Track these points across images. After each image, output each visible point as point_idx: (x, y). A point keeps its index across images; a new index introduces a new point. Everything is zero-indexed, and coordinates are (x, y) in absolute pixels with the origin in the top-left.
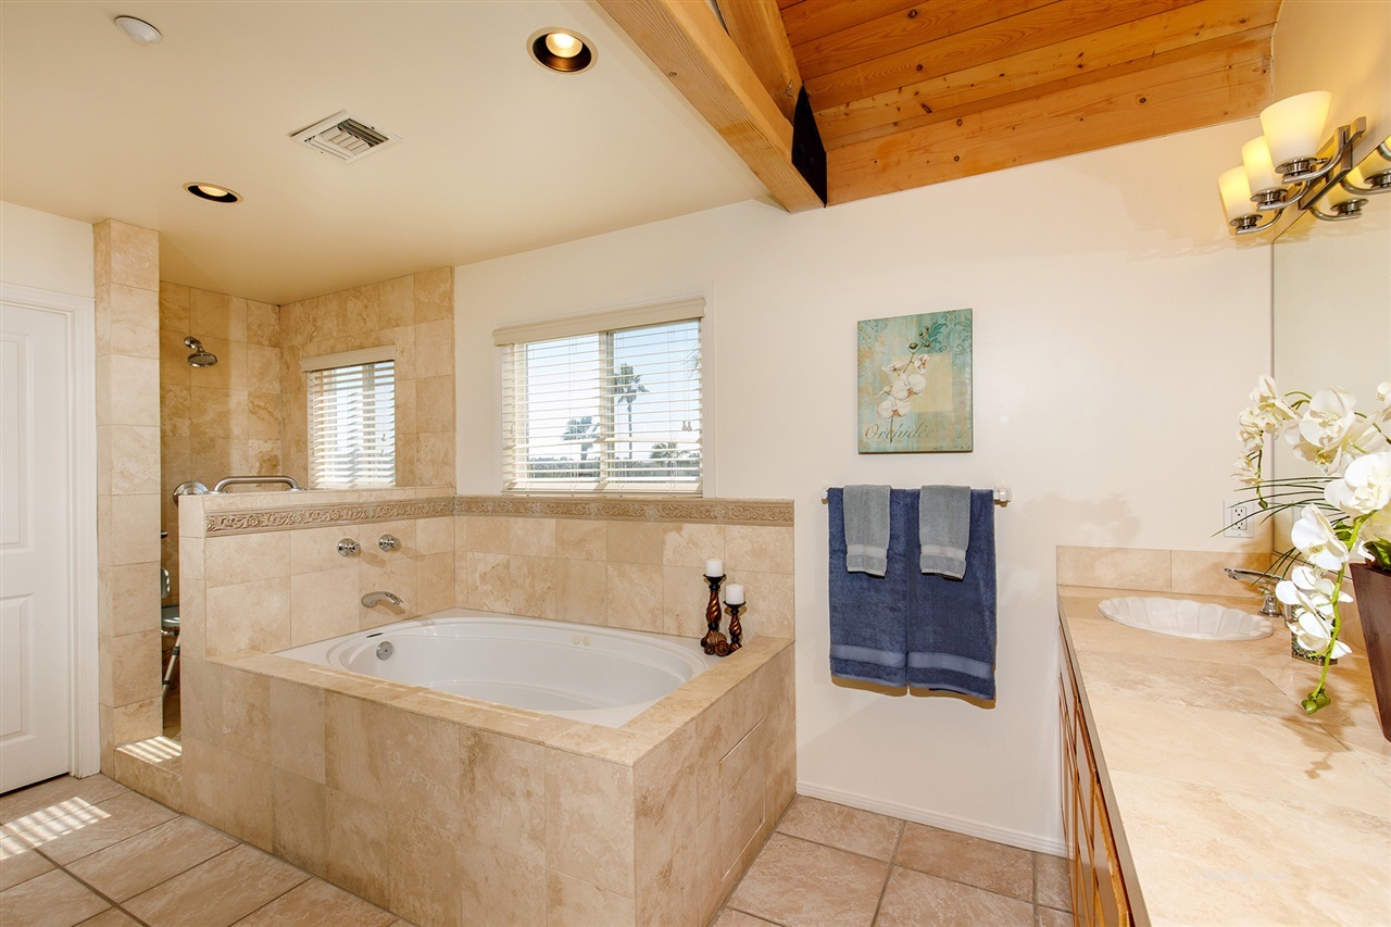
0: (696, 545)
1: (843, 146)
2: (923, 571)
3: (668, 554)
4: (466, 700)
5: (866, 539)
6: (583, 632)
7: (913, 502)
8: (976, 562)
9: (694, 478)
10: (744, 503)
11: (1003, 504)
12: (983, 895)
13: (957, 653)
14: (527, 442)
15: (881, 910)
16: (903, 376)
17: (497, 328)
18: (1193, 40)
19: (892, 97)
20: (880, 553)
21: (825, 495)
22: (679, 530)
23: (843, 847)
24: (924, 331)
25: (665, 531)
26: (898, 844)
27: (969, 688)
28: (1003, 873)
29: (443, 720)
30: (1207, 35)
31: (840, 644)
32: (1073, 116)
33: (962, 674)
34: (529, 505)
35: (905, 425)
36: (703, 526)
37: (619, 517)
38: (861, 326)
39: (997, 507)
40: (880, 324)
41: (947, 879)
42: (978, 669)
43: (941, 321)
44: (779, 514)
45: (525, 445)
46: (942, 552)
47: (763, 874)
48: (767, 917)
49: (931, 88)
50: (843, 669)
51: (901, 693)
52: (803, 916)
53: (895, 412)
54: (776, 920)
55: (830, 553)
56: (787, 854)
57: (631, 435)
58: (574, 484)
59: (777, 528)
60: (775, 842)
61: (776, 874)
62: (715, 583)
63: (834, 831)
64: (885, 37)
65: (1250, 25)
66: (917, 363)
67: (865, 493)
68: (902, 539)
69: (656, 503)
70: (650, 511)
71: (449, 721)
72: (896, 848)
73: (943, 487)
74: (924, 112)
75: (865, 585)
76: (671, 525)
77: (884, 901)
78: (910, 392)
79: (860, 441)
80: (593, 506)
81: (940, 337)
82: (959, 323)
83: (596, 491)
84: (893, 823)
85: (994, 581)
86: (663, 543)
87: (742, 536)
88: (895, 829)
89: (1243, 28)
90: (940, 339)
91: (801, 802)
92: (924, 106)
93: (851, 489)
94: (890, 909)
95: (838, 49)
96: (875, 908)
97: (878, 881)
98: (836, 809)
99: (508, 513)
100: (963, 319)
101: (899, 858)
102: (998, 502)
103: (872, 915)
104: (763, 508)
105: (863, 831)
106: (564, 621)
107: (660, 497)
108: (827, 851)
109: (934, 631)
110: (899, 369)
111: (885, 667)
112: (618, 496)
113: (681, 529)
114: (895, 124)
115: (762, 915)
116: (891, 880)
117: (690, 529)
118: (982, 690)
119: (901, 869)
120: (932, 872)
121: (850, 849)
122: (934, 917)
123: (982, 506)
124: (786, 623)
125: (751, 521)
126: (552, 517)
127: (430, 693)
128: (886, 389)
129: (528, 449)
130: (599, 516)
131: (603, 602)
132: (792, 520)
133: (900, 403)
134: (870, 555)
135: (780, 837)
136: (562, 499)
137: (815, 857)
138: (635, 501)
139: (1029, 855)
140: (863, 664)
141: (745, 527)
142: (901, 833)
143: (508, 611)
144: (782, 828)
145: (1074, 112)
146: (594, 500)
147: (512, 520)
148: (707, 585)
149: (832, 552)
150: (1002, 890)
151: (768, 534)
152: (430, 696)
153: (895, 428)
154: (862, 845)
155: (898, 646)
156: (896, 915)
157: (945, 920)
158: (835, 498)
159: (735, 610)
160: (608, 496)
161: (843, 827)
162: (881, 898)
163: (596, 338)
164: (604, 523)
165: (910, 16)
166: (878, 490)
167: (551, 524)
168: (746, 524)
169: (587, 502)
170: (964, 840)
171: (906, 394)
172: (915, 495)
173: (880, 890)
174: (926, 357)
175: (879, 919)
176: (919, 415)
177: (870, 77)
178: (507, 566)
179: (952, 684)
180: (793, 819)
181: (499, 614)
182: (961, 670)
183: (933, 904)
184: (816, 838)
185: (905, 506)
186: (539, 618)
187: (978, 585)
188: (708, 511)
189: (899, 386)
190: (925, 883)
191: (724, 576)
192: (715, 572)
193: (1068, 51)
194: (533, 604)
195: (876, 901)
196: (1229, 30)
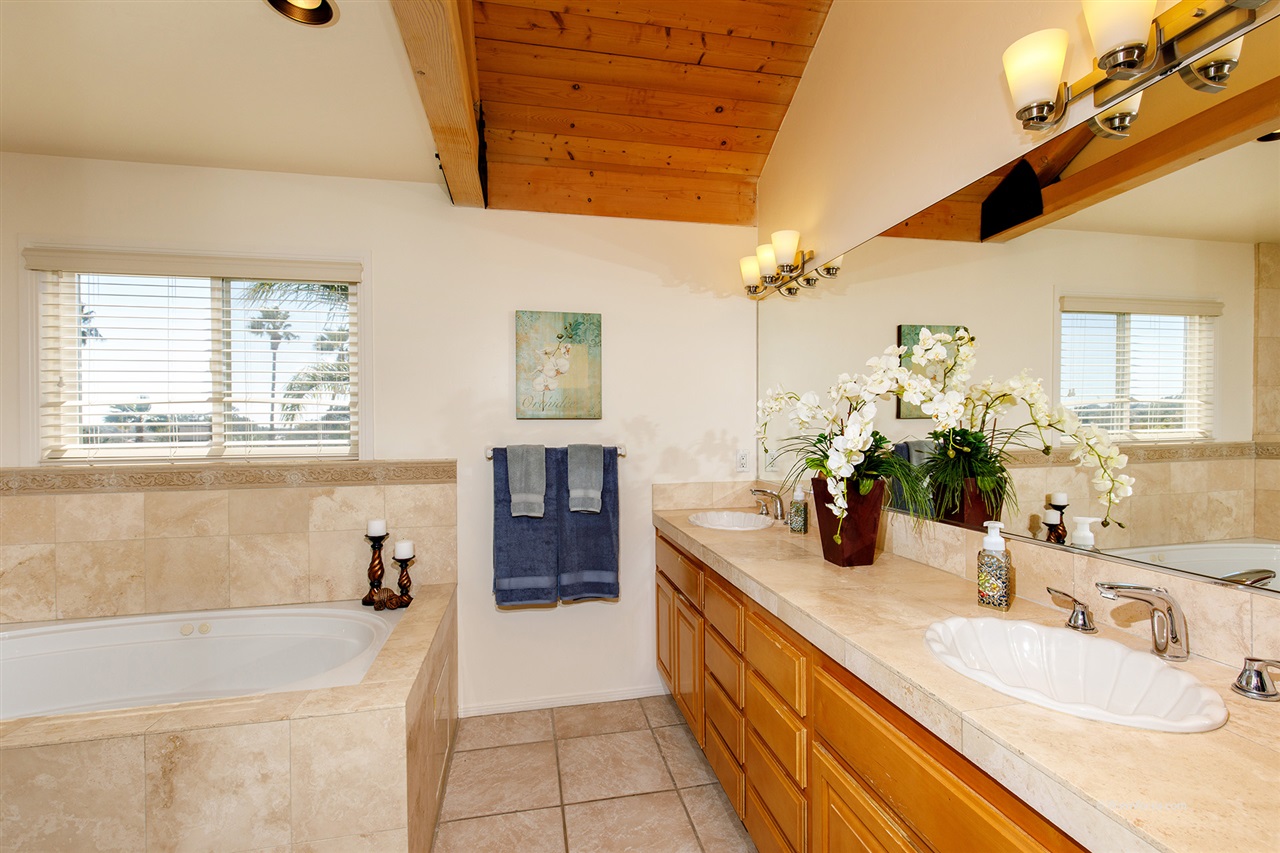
0: (351, 507)
1: (502, 162)
2: (572, 509)
3: (315, 519)
4: (126, 711)
5: (527, 490)
6: (197, 619)
7: (562, 458)
8: (607, 499)
9: (345, 441)
10: (407, 463)
11: (624, 456)
12: (620, 735)
13: (594, 568)
14: (80, 399)
15: (562, 773)
16: (553, 359)
17: (29, 246)
18: (724, 171)
19: (548, 138)
20: (539, 499)
21: (490, 454)
22: (330, 494)
23: (515, 742)
24: (568, 325)
25: (312, 496)
26: (554, 726)
27: (603, 592)
28: (627, 718)
29: (112, 737)
30: (731, 171)
31: (505, 577)
32: (662, 194)
33: (598, 583)
34: (96, 477)
35: (554, 397)
36: (361, 488)
37: (248, 485)
38: (518, 315)
39: (620, 459)
40: (534, 315)
41: (595, 735)
42: (606, 577)
43: (580, 320)
44: (444, 472)
45: (77, 403)
46: (584, 494)
47: (460, 786)
48: (479, 814)
49: (578, 144)
50: (506, 598)
51: (554, 605)
52: (507, 801)
53: (547, 387)
54: (488, 813)
55: (495, 502)
56: (473, 764)
57: (273, 396)
58: (248, 449)
59: (441, 485)
60: (457, 760)
61: (471, 782)
62: (377, 543)
63: (503, 735)
64: (554, 94)
65: (749, 173)
66: (563, 350)
67: (526, 451)
68: (554, 487)
69: (300, 467)
70: (289, 476)
71: (125, 736)
72: (554, 729)
73: (585, 446)
74: (568, 157)
75: (525, 526)
76: (320, 490)
77: (561, 766)
78: (558, 372)
79: (517, 409)
80: (206, 474)
81: (580, 332)
82: (593, 323)
83: (209, 457)
84: (544, 713)
85: (618, 512)
86: (309, 508)
87: (403, 496)
88: (547, 716)
89: (747, 173)
90: (580, 333)
91: (466, 723)
92: (569, 153)
93: (514, 449)
94: (567, 769)
95: (515, 88)
96: (557, 772)
97: (551, 755)
98: (497, 718)
99: (53, 489)
100: (595, 321)
101: (559, 734)
102: (620, 455)
103: (557, 778)
104: (426, 468)
105: (524, 726)
106: (160, 613)
107: (304, 462)
108: (504, 750)
109: (578, 555)
110: (550, 354)
111: (543, 589)
112: (244, 462)
113: (333, 493)
114: (547, 159)
115: (474, 815)
116: (560, 751)
117: (343, 492)
118: (610, 591)
119: (563, 741)
120: (584, 735)
121: (521, 742)
122: (598, 761)
123: (610, 458)
124: (449, 569)
125: (414, 480)
126: (138, 490)
127: (49, 719)
128: (539, 368)
129: (80, 407)
130: (216, 484)
131: (223, 581)
132: (456, 477)
133: (550, 380)
134: (530, 500)
135: (460, 755)
136: (157, 468)
137: (497, 758)
138: (271, 466)
139: (637, 702)
140: (524, 590)
141: (408, 486)
142: (553, 718)
143: (52, 615)
144: (459, 747)
145: (663, 192)
146: (208, 468)
147: (60, 499)
148: (368, 545)
149: (497, 502)
150: (629, 729)
151: (431, 492)
152: (51, 722)
153: (547, 400)
154: (528, 736)
155: (552, 571)
156: (573, 771)
157: (605, 761)
158: (500, 457)
159: (404, 564)
160: (232, 462)
161: (508, 729)
162: (558, 765)
163: (207, 282)
164: (226, 493)
165: (574, 87)
166: (537, 448)
167: (137, 499)
168: (408, 483)
169: (199, 470)
170: (595, 707)
171: (553, 373)
172: (564, 452)
173: (555, 760)
174: (569, 346)
175: (562, 778)
176: (565, 390)
177: (536, 118)
178: (51, 558)
179: (590, 592)
180: (465, 738)
181: (34, 623)
182: (596, 580)
183: (594, 754)
184: (492, 744)
185: (557, 462)
186: (114, 616)
187: (608, 516)
188: (365, 473)
189: (549, 365)
190: (583, 743)
191: (387, 534)
192: (377, 530)
193: (665, 151)
194: (102, 600)
195: (555, 768)
196: (740, 172)
